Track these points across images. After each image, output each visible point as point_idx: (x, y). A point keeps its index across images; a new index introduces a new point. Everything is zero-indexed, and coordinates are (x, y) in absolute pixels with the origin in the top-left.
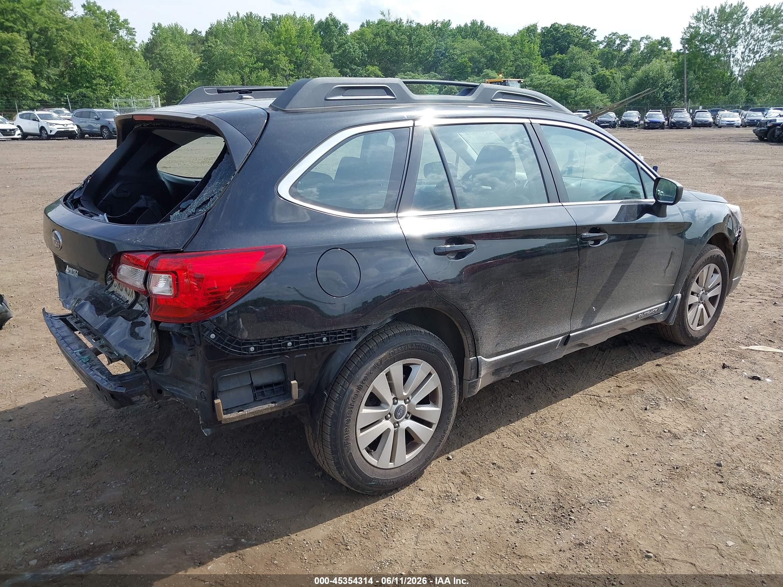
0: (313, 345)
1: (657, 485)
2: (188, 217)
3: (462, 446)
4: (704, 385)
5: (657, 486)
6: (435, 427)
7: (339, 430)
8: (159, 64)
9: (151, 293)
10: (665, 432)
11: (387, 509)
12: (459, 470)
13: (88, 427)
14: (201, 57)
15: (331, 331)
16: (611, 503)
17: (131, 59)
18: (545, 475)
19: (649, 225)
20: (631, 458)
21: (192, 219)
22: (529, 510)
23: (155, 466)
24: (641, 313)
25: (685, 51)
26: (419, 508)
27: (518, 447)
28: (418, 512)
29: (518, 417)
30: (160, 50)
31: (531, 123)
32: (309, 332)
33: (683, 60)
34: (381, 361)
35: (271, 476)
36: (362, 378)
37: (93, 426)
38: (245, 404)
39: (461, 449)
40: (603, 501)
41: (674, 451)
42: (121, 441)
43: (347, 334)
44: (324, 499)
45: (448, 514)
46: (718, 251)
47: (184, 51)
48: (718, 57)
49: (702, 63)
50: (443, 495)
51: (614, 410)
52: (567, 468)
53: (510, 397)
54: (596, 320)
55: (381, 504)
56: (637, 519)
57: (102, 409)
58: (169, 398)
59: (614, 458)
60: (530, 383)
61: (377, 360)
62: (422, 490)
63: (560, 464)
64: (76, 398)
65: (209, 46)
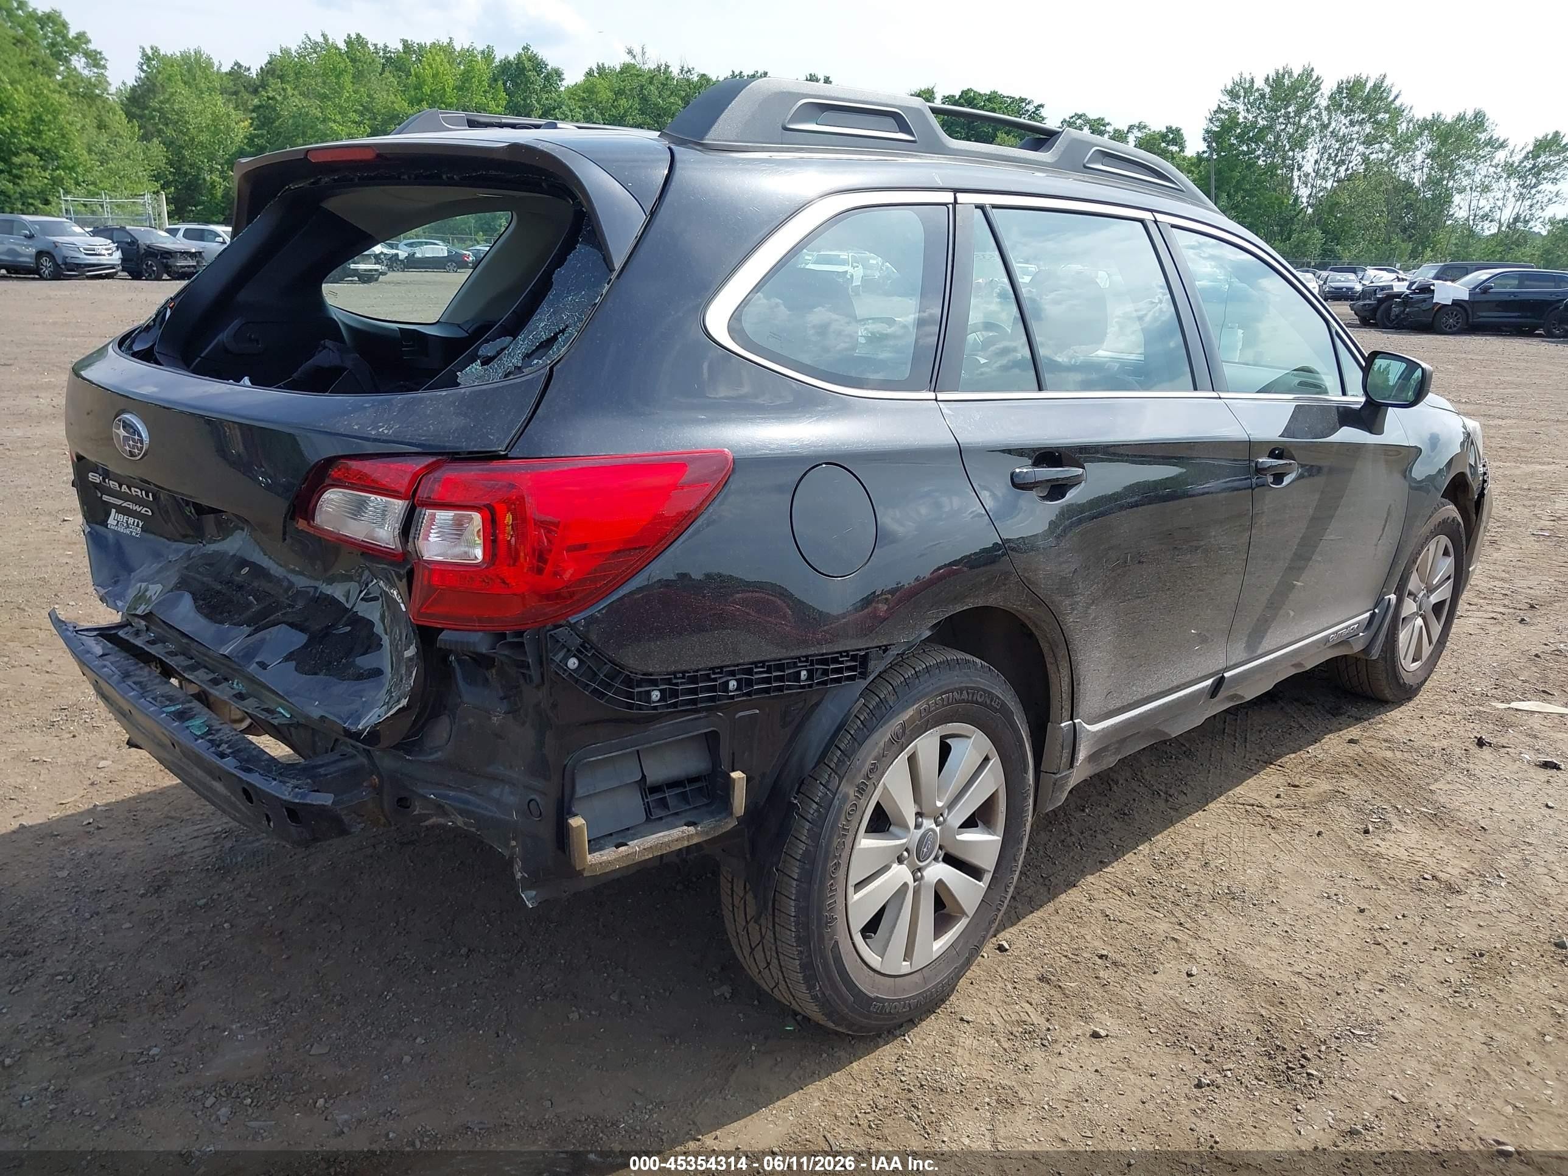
0: (780, 689)
1: (1455, 992)
2: (506, 376)
3: (1019, 920)
4: (1458, 780)
5: (1457, 995)
6: (987, 877)
7: (816, 887)
8: (159, 131)
9: (420, 558)
10: (1425, 879)
11: (905, 1068)
12: (1032, 974)
13: (142, 896)
14: (251, 119)
15: (817, 655)
16: (1380, 1035)
17: (99, 116)
18: (1217, 978)
19: (1356, 449)
20: (1381, 937)
21: (519, 380)
22: (1212, 1057)
23: (332, 984)
24: (1333, 633)
25: (1211, 154)
26: (973, 1062)
27: (1138, 919)
28: (974, 1072)
29: (1115, 855)
30: (161, 102)
31: (1156, 222)
32: (774, 656)
33: (1209, 172)
34: (903, 726)
35: (614, 998)
36: (867, 766)
37: (156, 891)
38: (628, 829)
39: (1019, 926)
40: (1362, 1033)
41: (1459, 919)
42: (232, 926)
43: (849, 664)
44: (753, 1048)
45: (1041, 1072)
46: (1451, 511)
47: (215, 105)
48: (1272, 168)
49: (1243, 179)
50: (1017, 1030)
51: (1304, 836)
52: (1258, 960)
53: (1083, 811)
54: (1266, 645)
55: (886, 1055)
56: (1445, 1068)
57: (171, 853)
58: (427, 817)
59: (1344, 936)
60: (1113, 780)
61: (895, 724)
62: (968, 1022)
63: (1238, 952)
64: (99, 828)
65: (269, 98)
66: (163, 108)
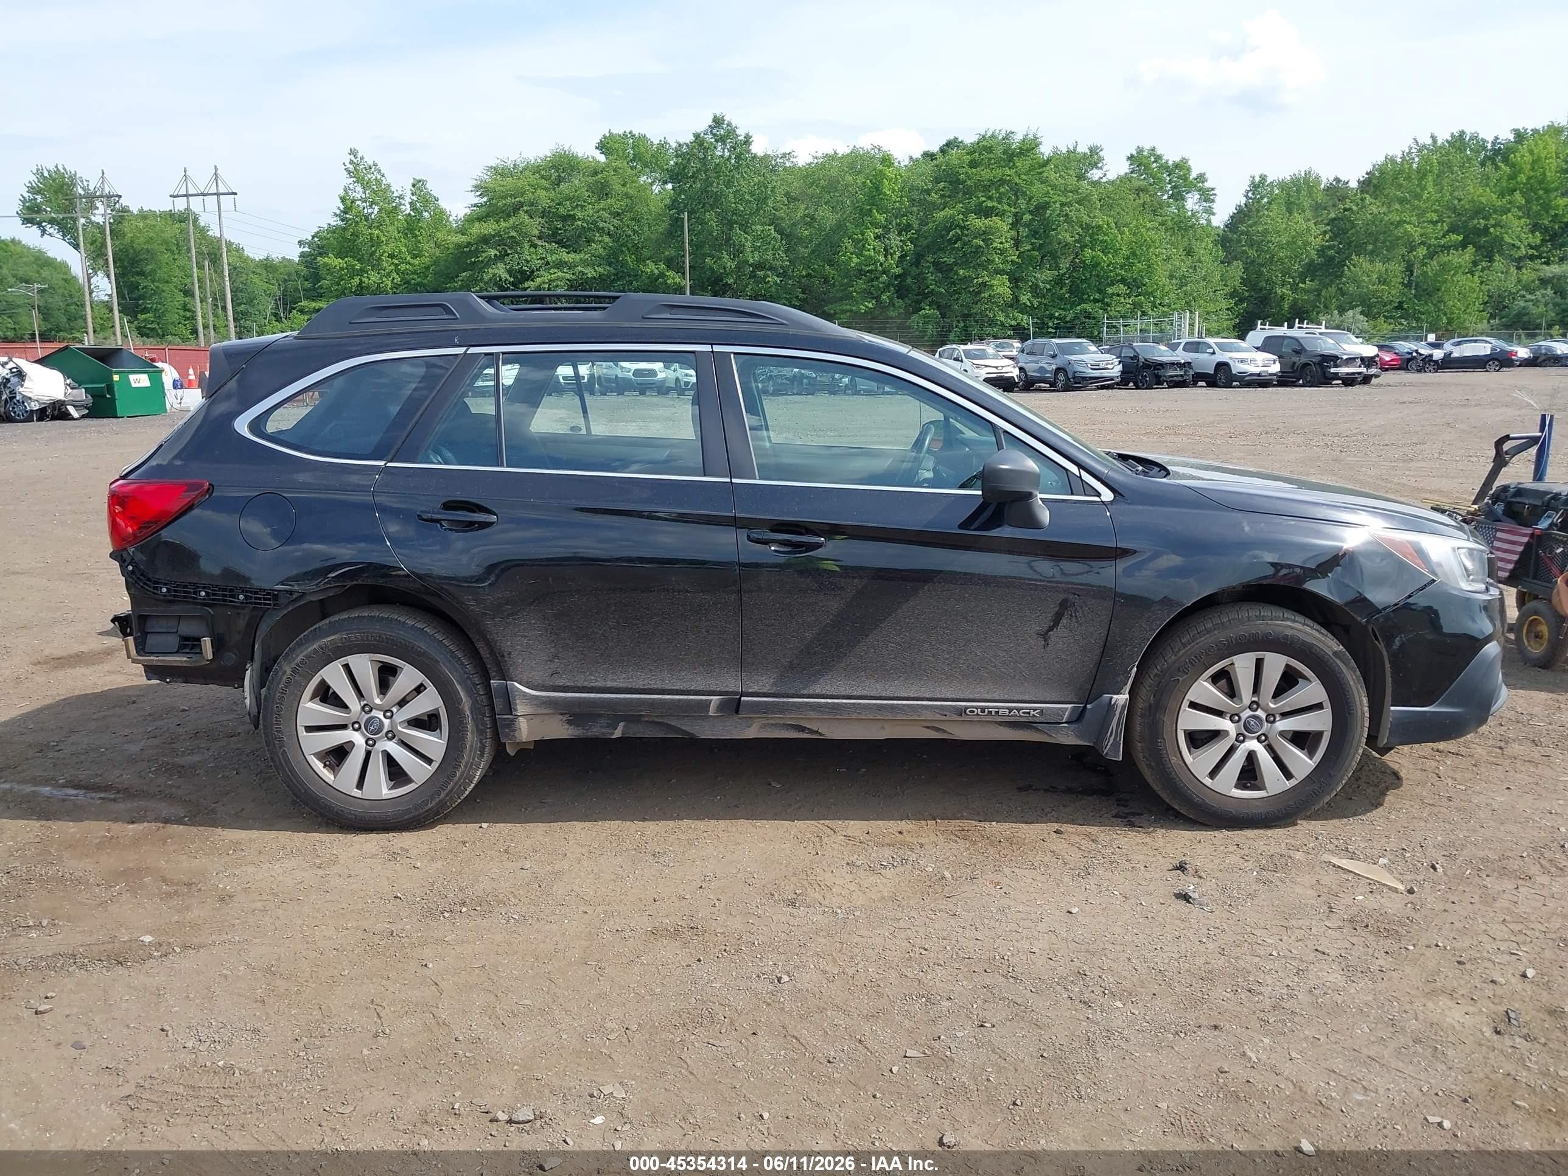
0: (229, 601)
8: (1243, 253)
15: (247, 588)
30: (1252, 225)
31: (713, 352)
32: (221, 583)
34: (328, 645)
43: (266, 597)
61: (321, 641)
65: (1345, 210)
66: (1250, 231)
